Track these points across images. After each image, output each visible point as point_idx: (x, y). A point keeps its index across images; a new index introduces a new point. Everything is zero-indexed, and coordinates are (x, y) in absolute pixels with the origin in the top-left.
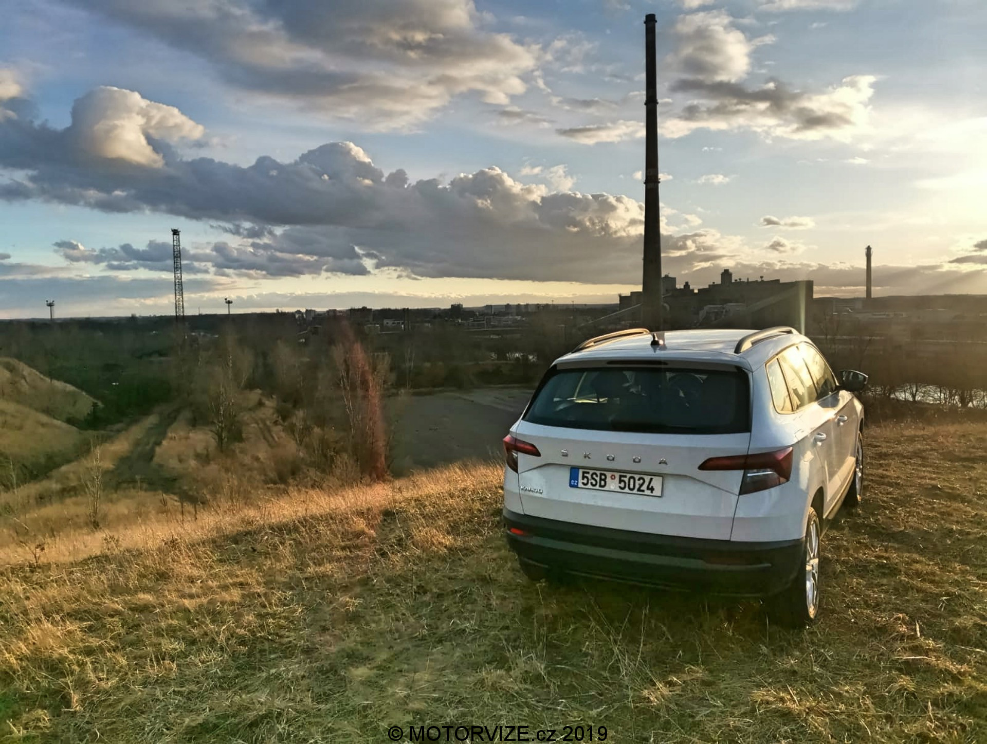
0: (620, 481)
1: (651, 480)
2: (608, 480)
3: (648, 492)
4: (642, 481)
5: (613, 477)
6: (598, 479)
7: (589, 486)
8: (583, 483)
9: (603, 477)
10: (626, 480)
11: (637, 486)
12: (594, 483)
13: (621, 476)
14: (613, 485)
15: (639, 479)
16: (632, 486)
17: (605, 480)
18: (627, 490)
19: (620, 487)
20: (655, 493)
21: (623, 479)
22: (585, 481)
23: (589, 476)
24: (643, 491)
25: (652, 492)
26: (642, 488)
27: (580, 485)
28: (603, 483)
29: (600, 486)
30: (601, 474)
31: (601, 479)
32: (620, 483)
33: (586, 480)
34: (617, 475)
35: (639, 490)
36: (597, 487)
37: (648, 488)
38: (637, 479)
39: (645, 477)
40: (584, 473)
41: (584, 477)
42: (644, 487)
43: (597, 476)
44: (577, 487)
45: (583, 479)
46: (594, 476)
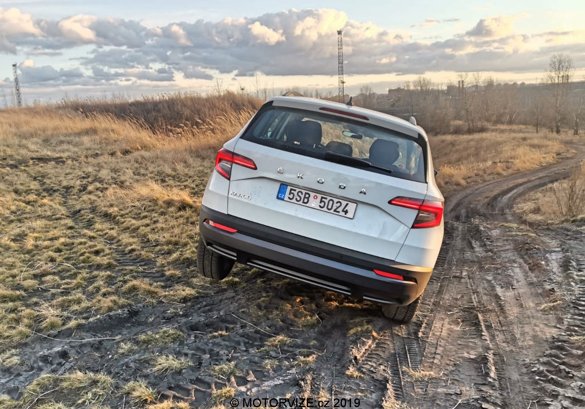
0: (321, 201)
1: (347, 204)
2: (311, 199)
3: (343, 214)
4: (339, 204)
5: (315, 197)
6: (302, 197)
7: (294, 201)
8: (289, 198)
9: (307, 196)
10: (326, 201)
11: (334, 208)
12: (298, 199)
13: (322, 198)
14: (314, 203)
15: (337, 203)
16: (330, 207)
17: (308, 198)
18: (325, 209)
19: (320, 206)
20: (348, 215)
21: (323, 200)
22: (291, 196)
23: (295, 193)
24: (339, 212)
25: (346, 214)
26: (338, 210)
27: (286, 199)
28: (306, 200)
29: (303, 202)
30: (306, 193)
31: (305, 197)
32: (320, 203)
33: (292, 195)
34: (319, 196)
35: (335, 211)
36: (301, 203)
37: (343, 211)
38: (335, 202)
39: (343, 202)
40: (291, 190)
41: (290, 193)
42: (340, 209)
43: (302, 194)
44: (283, 200)
45: (290, 194)
46: (300, 194)
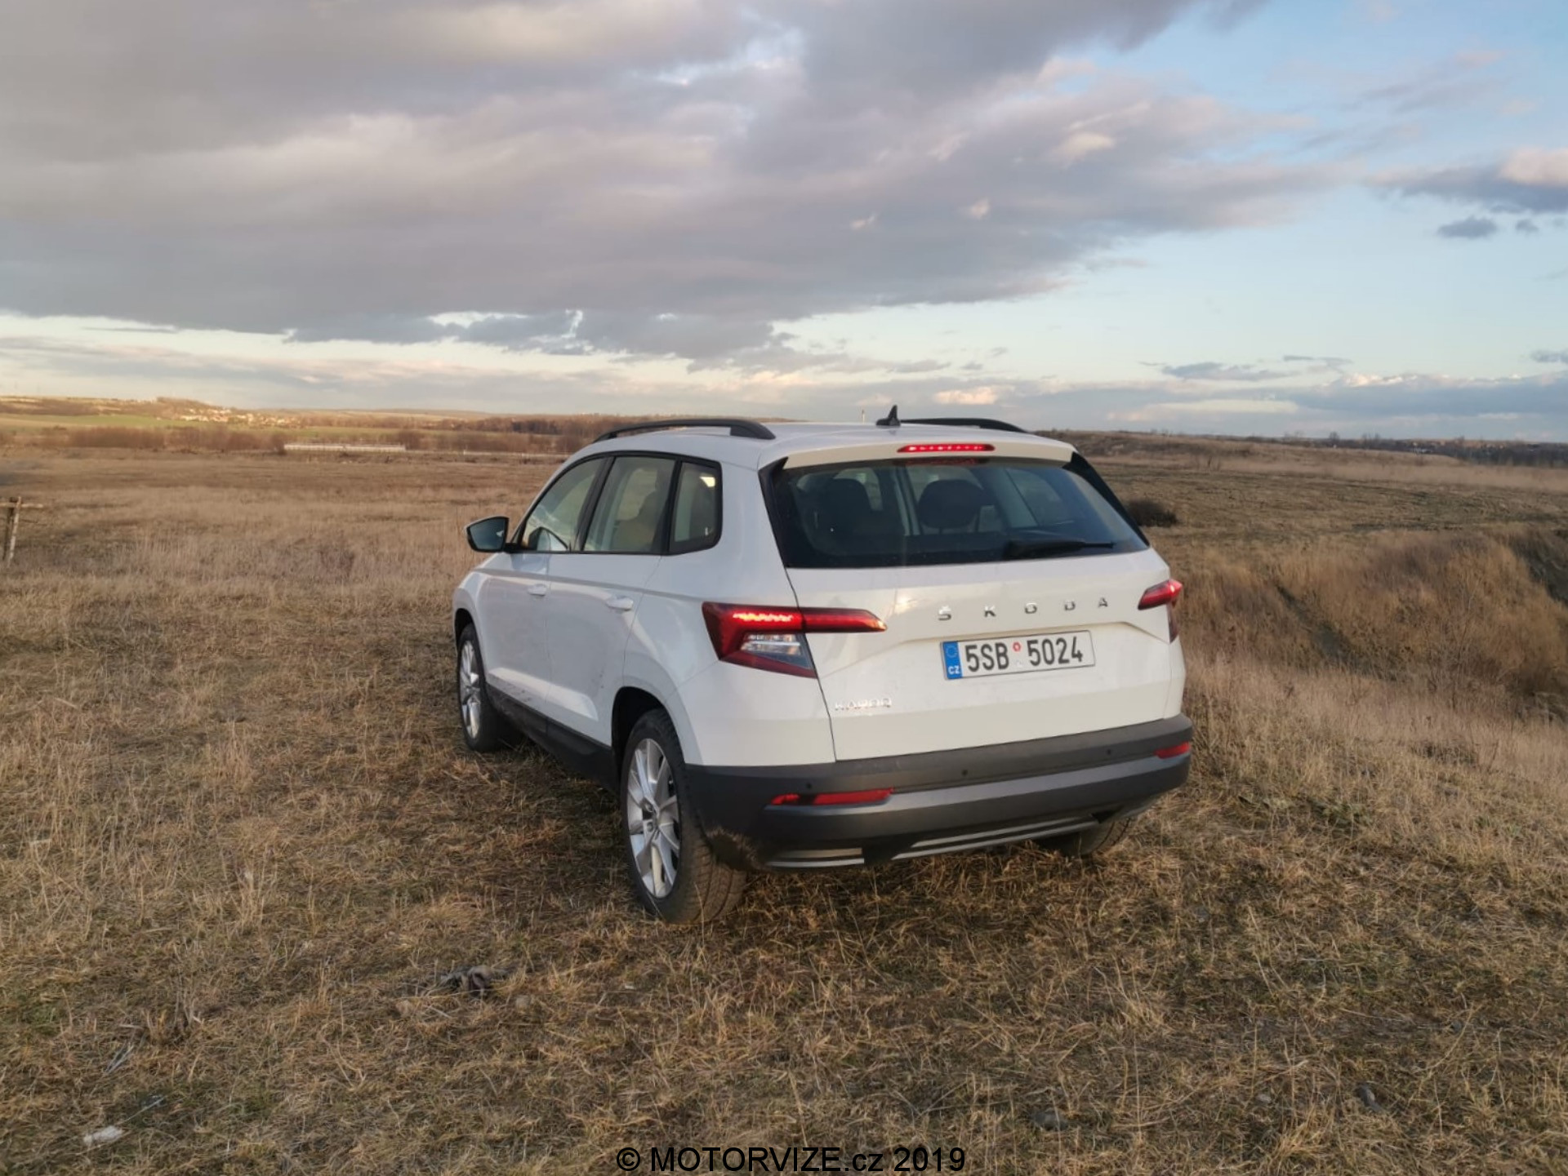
0: (1031, 651)
1: (1078, 638)
2: (1011, 653)
3: (1074, 662)
4: (1061, 644)
5: (1017, 646)
6: (993, 655)
7: (982, 670)
8: (972, 669)
9: (1001, 650)
10: (1038, 647)
11: (1057, 656)
12: (989, 663)
13: (1030, 643)
14: (1019, 659)
15: (1057, 642)
17: (1004, 654)
18: (1043, 665)
19: (1033, 663)
20: (1085, 661)
21: (1033, 646)
22: (973, 663)
23: (977, 652)
24: (1067, 661)
25: (1080, 661)
26: (1065, 657)
27: (966, 672)
28: (1003, 661)
29: (1001, 667)
30: (998, 645)
31: (999, 655)
32: (1030, 655)
33: (973, 660)
34: (1023, 642)
35: (1061, 661)
36: (996, 669)
37: (1074, 656)
38: (1054, 643)
39: (1068, 637)
40: (968, 648)
41: (968, 656)
42: (1067, 655)
43: (990, 649)
44: (959, 676)
45: (968, 659)
46: (986, 651)
